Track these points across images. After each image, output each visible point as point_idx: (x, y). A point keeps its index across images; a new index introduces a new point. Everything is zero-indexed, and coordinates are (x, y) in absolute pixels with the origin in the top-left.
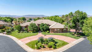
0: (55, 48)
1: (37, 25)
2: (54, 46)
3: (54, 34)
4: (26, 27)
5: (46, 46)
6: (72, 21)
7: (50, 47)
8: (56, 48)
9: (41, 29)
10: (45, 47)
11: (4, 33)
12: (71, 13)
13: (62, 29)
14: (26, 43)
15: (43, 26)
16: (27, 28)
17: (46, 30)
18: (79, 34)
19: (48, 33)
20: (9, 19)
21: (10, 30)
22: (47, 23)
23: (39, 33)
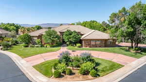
0: (96, 76)
1: (59, 34)
2: (94, 70)
4: (40, 37)
7: (86, 73)
8: (99, 75)
9: (66, 40)
10: (74, 74)
12: (124, 9)
13: (106, 40)
15: (70, 34)
16: (41, 39)
17: (75, 43)
18: (138, 50)
19: (79, 47)
21: (10, 43)
22: (77, 31)
23: (62, 48)
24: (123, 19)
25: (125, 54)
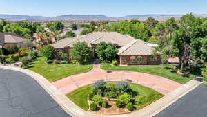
0: (133, 109)
1: (90, 46)
2: (130, 104)
3: (129, 70)
4: (66, 50)
5: (113, 103)
6: (173, 41)
7: (122, 106)
8: (135, 109)
9: (99, 55)
10: (110, 106)
11: (17, 63)
12: (172, 21)
13: (148, 56)
14: (67, 92)
15: (105, 48)
16: (68, 52)
17: (111, 59)
19: (116, 65)
20: (25, 29)
21: (29, 58)
23: (94, 65)
24: (168, 36)
25: (169, 78)
